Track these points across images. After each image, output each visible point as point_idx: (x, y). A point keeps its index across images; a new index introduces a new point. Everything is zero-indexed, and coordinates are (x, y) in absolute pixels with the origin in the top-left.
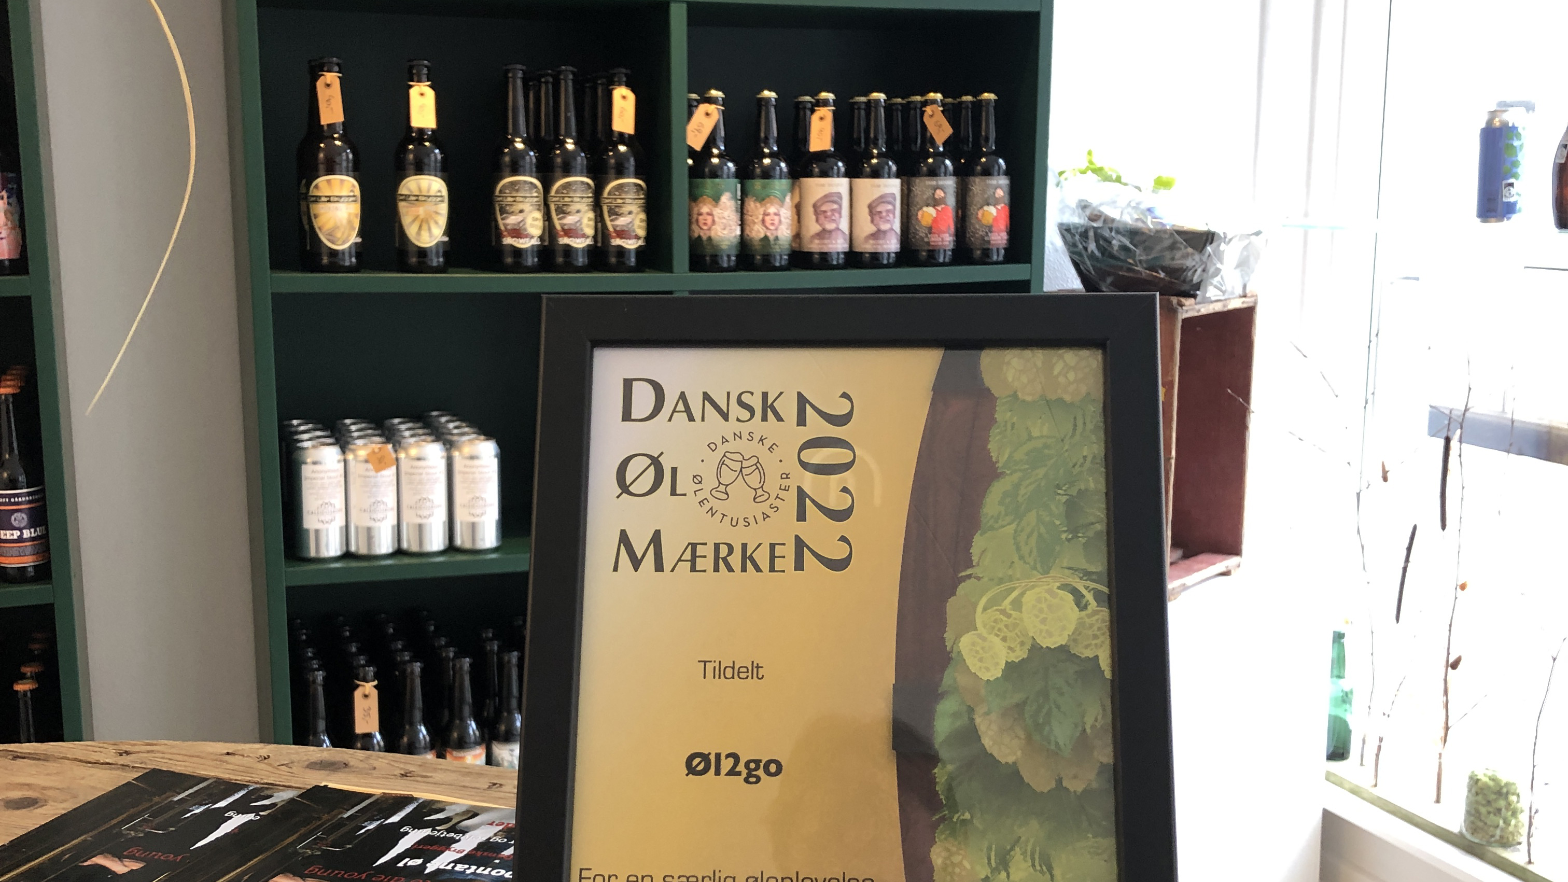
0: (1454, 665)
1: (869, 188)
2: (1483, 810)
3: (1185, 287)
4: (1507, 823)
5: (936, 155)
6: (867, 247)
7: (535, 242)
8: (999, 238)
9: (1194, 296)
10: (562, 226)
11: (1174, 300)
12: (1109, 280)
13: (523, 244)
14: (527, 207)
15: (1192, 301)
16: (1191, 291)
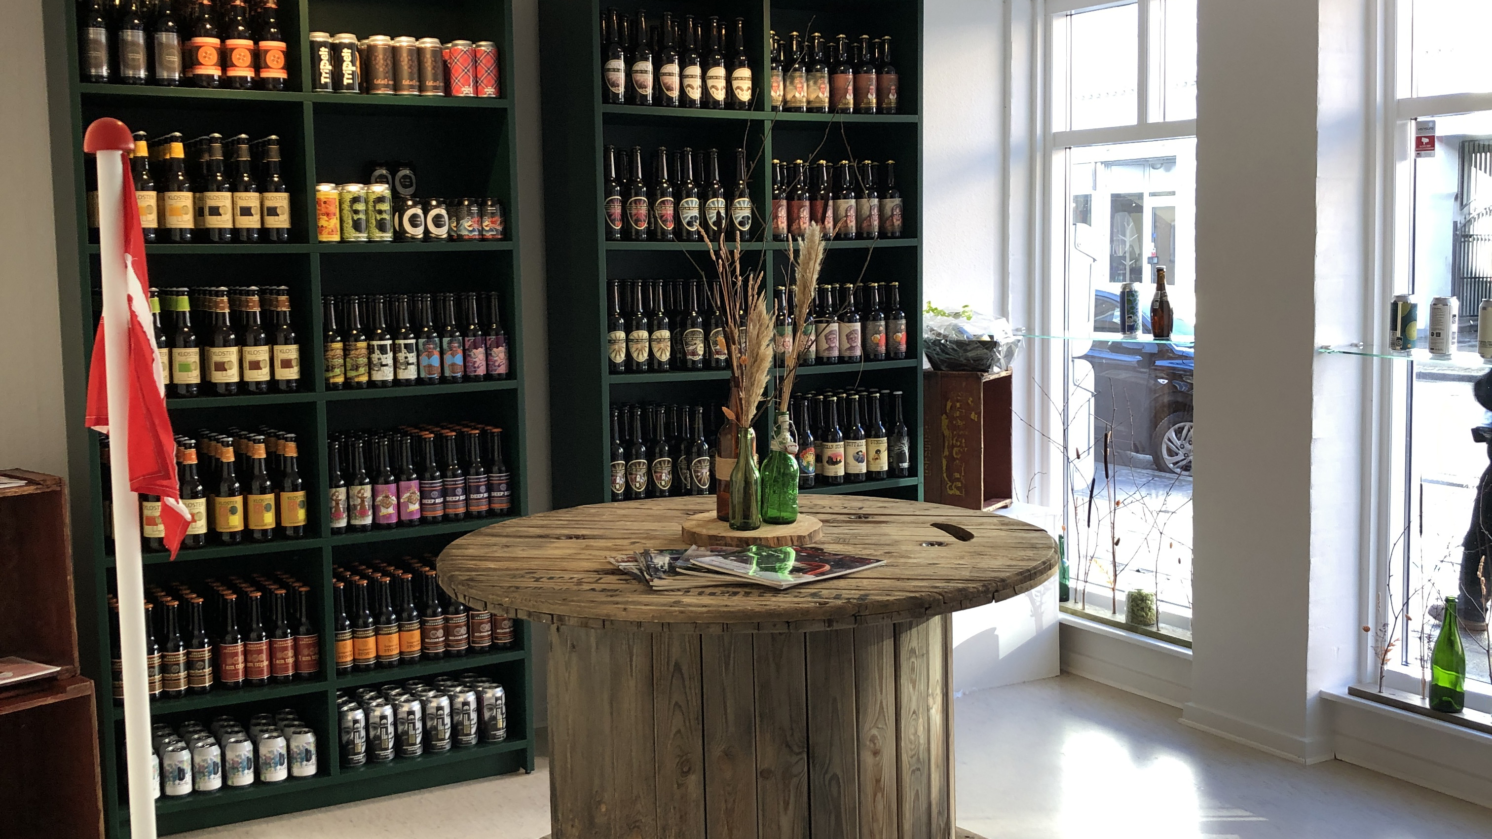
0: (1117, 544)
1: (847, 327)
2: (1135, 610)
3: (983, 368)
4: (1147, 614)
5: (876, 310)
6: (847, 354)
7: (701, 357)
8: (903, 347)
9: (988, 372)
10: (715, 350)
11: (979, 373)
12: (945, 365)
13: (696, 358)
14: (698, 342)
15: (987, 374)
16: (987, 369)
